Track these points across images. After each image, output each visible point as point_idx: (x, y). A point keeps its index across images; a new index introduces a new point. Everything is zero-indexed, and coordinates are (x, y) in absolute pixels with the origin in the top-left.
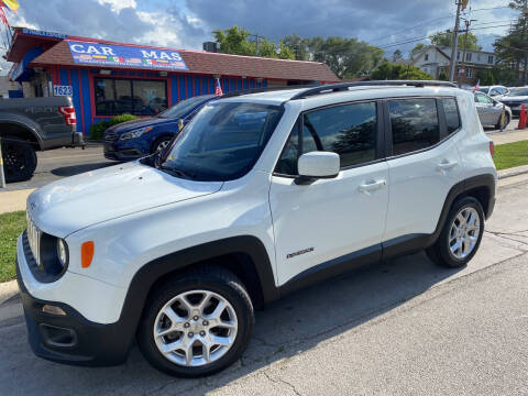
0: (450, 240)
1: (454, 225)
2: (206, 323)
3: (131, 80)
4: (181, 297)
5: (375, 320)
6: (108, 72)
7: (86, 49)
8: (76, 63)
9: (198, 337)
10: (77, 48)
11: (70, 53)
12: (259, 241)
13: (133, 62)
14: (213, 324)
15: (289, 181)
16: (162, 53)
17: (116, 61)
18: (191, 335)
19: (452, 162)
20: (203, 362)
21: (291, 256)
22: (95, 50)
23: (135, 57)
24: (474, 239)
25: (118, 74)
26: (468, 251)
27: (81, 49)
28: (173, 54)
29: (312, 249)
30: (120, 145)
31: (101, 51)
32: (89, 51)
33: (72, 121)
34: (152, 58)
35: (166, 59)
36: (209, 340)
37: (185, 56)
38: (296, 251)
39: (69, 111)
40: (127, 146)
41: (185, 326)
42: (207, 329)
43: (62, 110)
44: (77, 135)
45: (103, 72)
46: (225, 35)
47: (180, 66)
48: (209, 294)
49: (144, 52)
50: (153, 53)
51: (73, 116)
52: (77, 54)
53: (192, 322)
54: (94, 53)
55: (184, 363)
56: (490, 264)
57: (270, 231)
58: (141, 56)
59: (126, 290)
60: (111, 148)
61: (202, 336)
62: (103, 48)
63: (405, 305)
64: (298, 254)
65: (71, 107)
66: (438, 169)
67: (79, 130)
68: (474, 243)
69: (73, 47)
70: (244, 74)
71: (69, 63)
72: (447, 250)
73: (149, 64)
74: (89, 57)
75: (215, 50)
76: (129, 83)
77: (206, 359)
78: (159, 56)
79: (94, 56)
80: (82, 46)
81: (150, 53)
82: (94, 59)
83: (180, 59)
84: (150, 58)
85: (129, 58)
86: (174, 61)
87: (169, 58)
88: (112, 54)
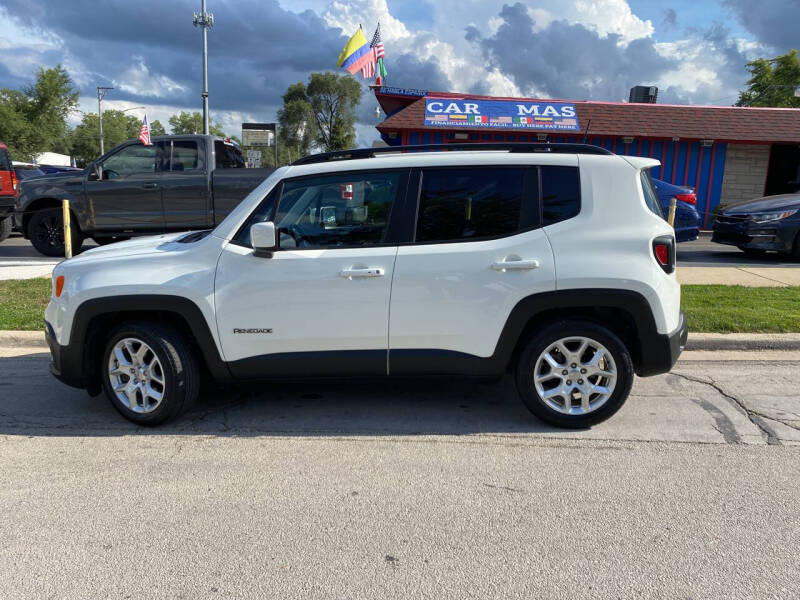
0: (539, 380)
1: (546, 356)
2: (146, 373)
4: (127, 342)
6: (465, 136)
7: (444, 108)
8: (426, 126)
9: (140, 385)
10: (433, 107)
11: (424, 112)
12: (196, 306)
13: (502, 122)
14: (150, 376)
16: (548, 108)
17: (478, 121)
18: (135, 381)
19: (525, 261)
20: (142, 411)
21: (239, 331)
22: (458, 111)
23: (507, 114)
24: (607, 392)
26: (586, 409)
27: (439, 108)
28: (563, 109)
29: (269, 331)
31: (463, 108)
32: (448, 110)
34: (530, 117)
35: (551, 115)
36: (147, 391)
37: (582, 110)
38: (247, 327)
41: (131, 372)
45: (458, 136)
46: (773, 67)
47: (568, 124)
48: (144, 345)
49: (521, 107)
50: (535, 108)
52: (433, 114)
53: (136, 369)
54: (453, 112)
55: (128, 406)
57: (210, 299)
58: (514, 114)
62: (467, 105)
64: (250, 331)
69: (429, 107)
70: (677, 135)
71: (418, 126)
73: (521, 124)
74: (445, 118)
77: (144, 408)
78: (541, 111)
79: (451, 116)
80: (441, 104)
81: (528, 109)
82: (450, 120)
83: (573, 114)
84: (528, 115)
85: (497, 116)
86: (562, 118)
87: (556, 114)
88: (476, 112)
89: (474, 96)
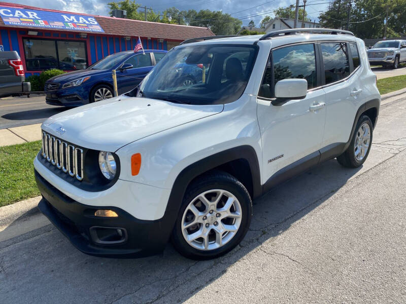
0: (355, 147)
1: (357, 136)
2: (219, 215)
3: (56, 40)
4: (202, 195)
5: (321, 206)
6: (35, 33)
7: (13, 13)
8: (6, 25)
9: (212, 227)
10: (5, 12)
12: (254, 149)
13: (57, 25)
14: (224, 216)
15: (268, 103)
16: (81, 18)
17: (41, 24)
18: (207, 225)
19: (359, 90)
20: (216, 246)
21: (271, 161)
22: (24, 16)
23: (58, 20)
24: (367, 146)
25: (44, 35)
26: (363, 155)
27: (9, 13)
28: (89, 19)
29: (282, 156)
30: (62, 93)
31: (27, 15)
32: (16, 15)
33: (20, 72)
34: (72, 22)
35: (84, 23)
36: (221, 229)
37: (99, 21)
39: (17, 63)
40: (67, 93)
41: (203, 219)
42: (219, 220)
43: (11, 62)
44: (27, 85)
45: (30, 33)
46: (119, 7)
47: (97, 28)
48: (222, 192)
49: (65, 17)
50: (72, 18)
51: (21, 68)
53: (208, 215)
54: (21, 17)
55: (203, 248)
56: (377, 164)
57: (260, 142)
58: (63, 20)
59: (170, 191)
60: (53, 96)
61: (215, 225)
62: (29, 13)
63: (336, 194)
65: (19, 60)
66: (351, 95)
67: (27, 80)
68: (367, 149)
70: (149, 36)
71: (1, 25)
72: (353, 155)
73: (70, 27)
74: (18, 20)
75: (123, 17)
76: (53, 42)
77: (219, 243)
78: (78, 20)
79: (22, 19)
80: (9, 11)
81: (70, 18)
82: (22, 22)
83: (96, 23)
84: (70, 22)
85: (53, 21)
86: (91, 25)
87: (87, 22)
88: (37, 18)
89: (31, 7)
